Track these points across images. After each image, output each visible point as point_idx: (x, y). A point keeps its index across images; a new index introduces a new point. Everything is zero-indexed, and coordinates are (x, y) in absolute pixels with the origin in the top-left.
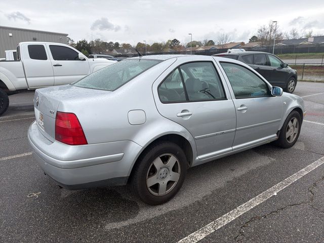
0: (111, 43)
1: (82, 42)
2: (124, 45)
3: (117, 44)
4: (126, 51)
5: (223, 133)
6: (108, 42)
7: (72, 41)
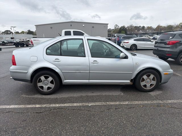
0: (140, 26)
1: (123, 27)
2: (148, 27)
3: (144, 27)
4: (147, 31)
5: (80, 72)
6: (138, 26)
7: (118, 26)
